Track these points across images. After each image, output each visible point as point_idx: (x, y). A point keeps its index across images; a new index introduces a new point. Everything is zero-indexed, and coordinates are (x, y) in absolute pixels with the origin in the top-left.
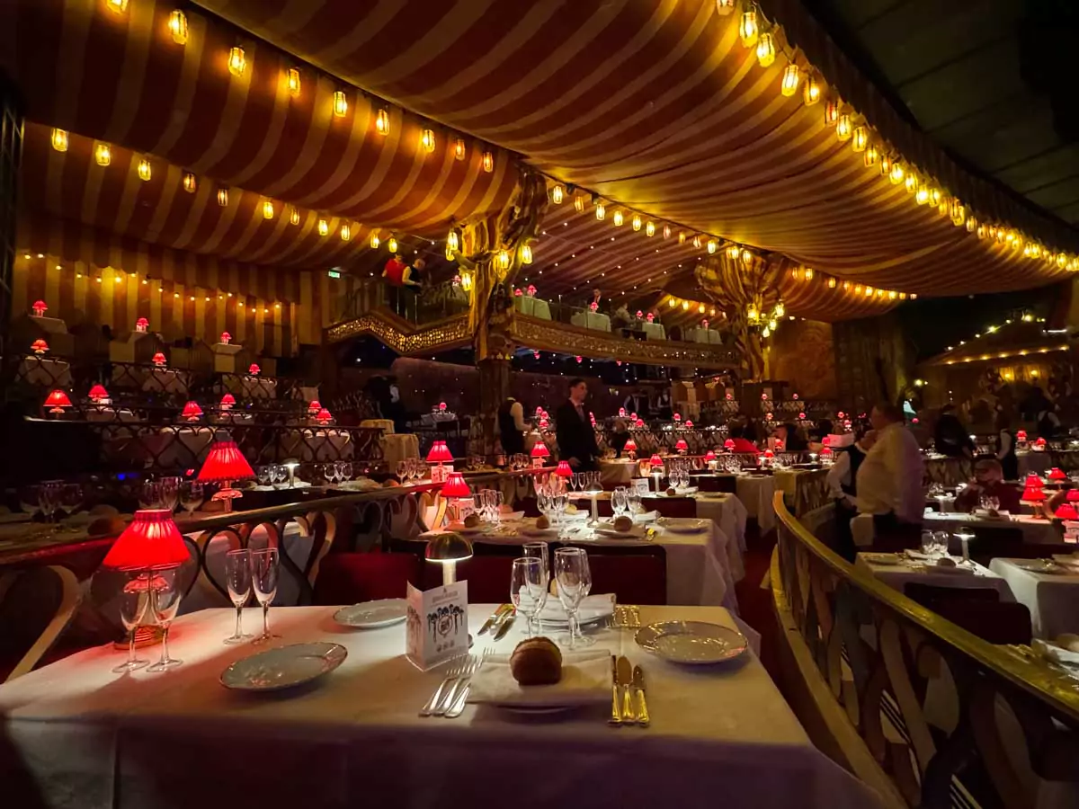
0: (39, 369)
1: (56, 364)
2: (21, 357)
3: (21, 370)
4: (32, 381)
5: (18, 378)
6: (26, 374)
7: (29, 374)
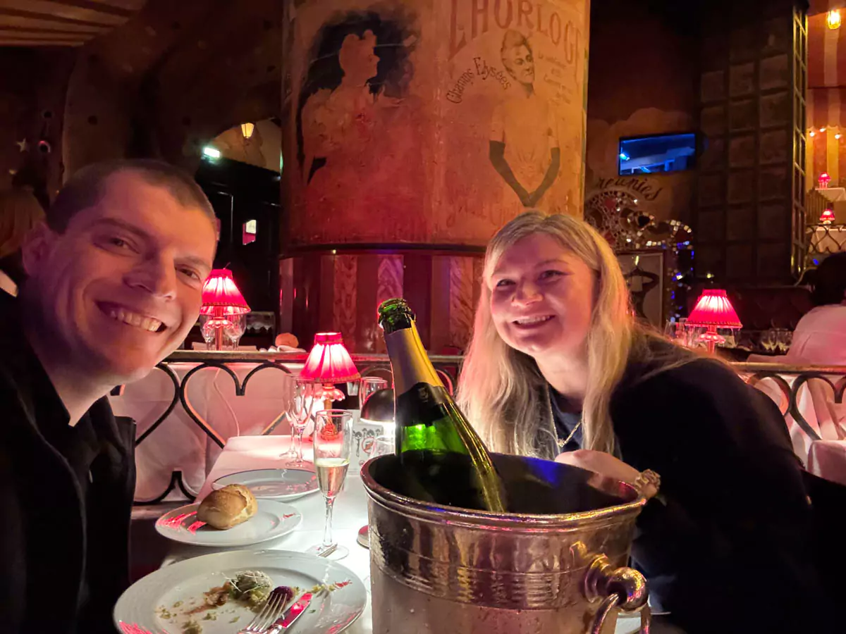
0: (827, 238)
1: (840, 231)
2: (813, 229)
3: (813, 241)
4: (821, 250)
5: (811, 248)
6: (817, 244)
7: (820, 244)
